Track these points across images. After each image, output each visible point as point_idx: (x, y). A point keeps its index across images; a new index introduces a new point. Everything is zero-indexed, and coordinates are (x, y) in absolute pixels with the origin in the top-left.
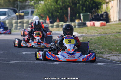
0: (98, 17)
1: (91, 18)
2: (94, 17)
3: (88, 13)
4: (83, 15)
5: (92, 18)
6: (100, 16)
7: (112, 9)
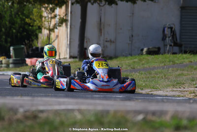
0: (37, 52)
1: (26, 53)
2: (30, 52)
3: (22, 46)
4: (13, 49)
5: (28, 53)
6: (39, 50)
7: (56, 41)
